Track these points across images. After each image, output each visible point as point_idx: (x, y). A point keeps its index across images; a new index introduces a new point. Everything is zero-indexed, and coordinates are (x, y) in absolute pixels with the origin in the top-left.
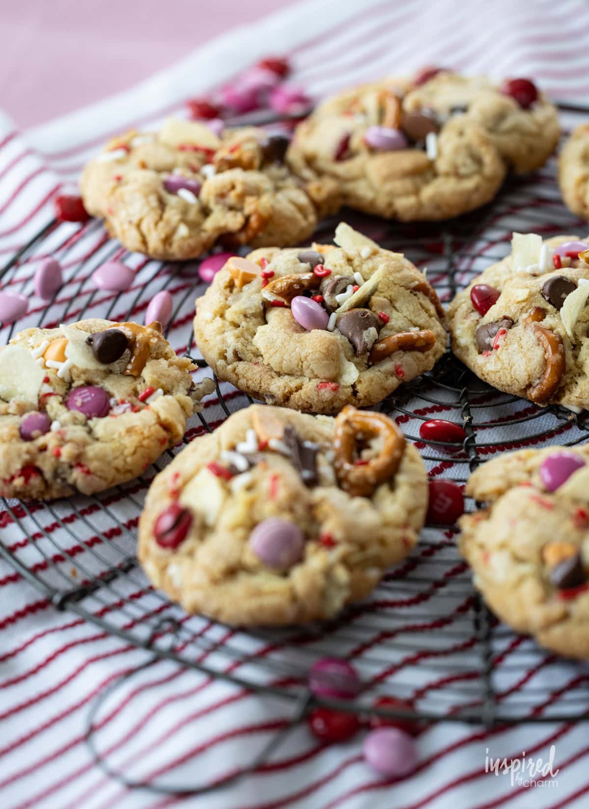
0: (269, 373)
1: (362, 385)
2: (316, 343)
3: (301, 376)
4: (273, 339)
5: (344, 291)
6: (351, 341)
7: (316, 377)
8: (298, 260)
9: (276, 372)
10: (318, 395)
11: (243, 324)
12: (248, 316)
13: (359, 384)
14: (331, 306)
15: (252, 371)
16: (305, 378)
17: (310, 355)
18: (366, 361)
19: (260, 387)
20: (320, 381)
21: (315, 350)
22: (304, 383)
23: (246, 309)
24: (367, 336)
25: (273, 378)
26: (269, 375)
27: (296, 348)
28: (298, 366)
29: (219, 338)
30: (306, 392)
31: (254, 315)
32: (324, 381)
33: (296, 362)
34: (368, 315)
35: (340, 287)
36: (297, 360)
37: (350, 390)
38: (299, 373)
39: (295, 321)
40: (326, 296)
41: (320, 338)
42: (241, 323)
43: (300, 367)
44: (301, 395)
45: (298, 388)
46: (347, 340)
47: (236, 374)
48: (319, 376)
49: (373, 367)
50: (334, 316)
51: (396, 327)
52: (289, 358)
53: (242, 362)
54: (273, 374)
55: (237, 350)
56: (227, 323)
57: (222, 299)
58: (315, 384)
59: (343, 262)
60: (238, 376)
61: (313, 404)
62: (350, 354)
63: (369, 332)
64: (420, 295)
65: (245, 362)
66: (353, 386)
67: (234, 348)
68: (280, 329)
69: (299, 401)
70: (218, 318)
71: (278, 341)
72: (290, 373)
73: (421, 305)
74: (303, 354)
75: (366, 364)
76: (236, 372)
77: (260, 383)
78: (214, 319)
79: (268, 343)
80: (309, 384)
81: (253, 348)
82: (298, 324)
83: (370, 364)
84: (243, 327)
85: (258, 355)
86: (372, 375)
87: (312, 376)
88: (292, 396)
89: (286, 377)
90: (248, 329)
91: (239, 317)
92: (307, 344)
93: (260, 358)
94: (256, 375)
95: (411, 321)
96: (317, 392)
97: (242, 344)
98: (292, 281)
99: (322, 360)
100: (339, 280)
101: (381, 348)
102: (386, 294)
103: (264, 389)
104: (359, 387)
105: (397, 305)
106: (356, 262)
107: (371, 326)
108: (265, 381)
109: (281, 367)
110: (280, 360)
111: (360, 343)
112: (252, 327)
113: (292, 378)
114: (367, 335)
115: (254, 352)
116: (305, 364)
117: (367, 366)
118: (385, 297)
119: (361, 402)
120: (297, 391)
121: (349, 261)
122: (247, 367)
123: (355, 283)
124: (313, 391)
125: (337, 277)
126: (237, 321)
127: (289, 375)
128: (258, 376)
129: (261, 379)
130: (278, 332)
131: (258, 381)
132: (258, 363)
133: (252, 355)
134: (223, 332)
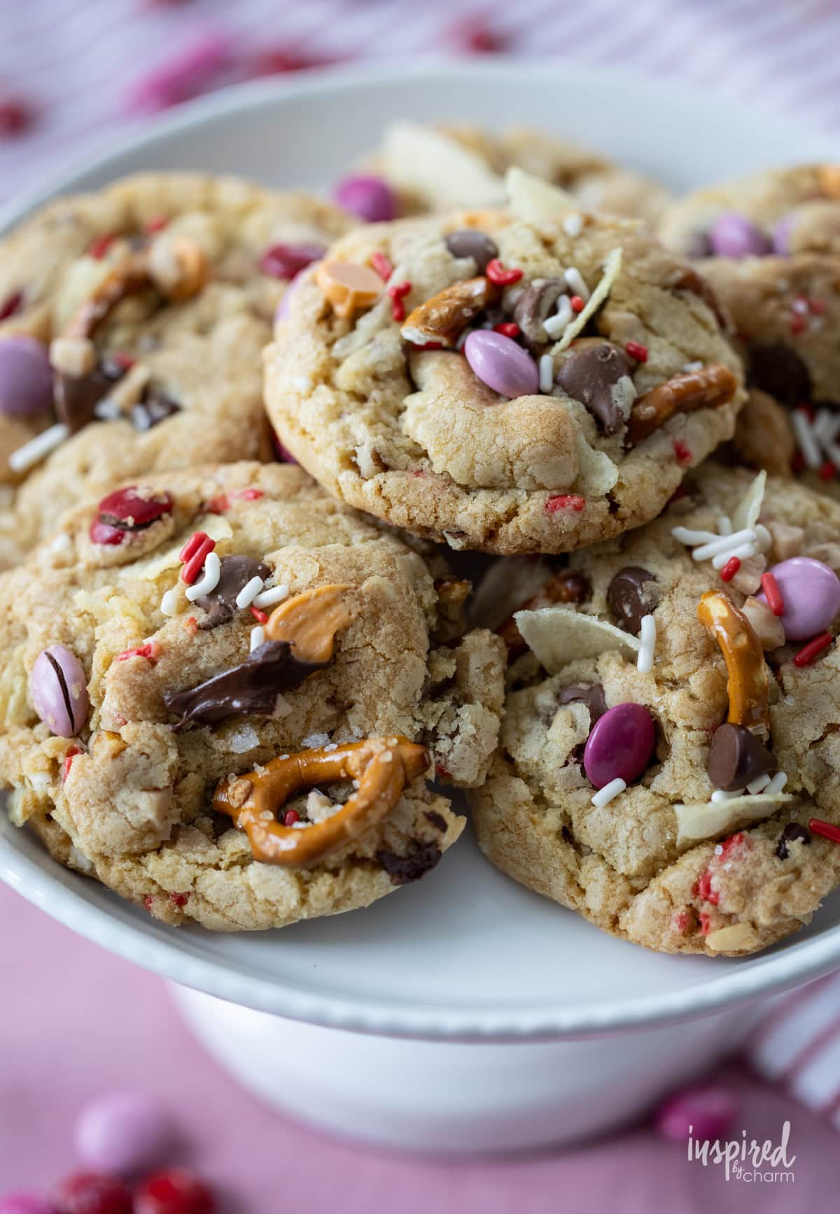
0: (448, 490)
1: (625, 492)
2: (534, 425)
3: (510, 487)
4: (445, 423)
5: (554, 310)
6: (590, 409)
7: (541, 487)
8: (449, 256)
9: (459, 485)
10: (550, 524)
11: (375, 394)
12: (381, 377)
13: (621, 491)
14: (537, 343)
15: (416, 489)
16: (519, 493)
17: (527, 449)
18: (621, 443)
19: (437, 517)
20: (548, 494)
21: (535, 439)
22: (520, 502)
23: (375, 365)
24: (620, 396)
25: (457, 498)
26: (449, 493)
27: (495, 438)
28: (504, 471)
29: (334, 428)
30: (527, 519)
31: (390, 375)
32: (555, 493)
33: (501, 464)
34: (613, 355)
35: (546, 304)
36: (503, 461)
37: (605, 504)
38: (506, 484)
39: (477, 380)
40: (525, 324)
41: (539, 413)
42: (369, 392)
43: (508, 473)
44: (518, 527)
45: (512, 514)
46: (583, 408)
47: (384, 498)
48: (545, 485)
49: (634, 451)
50: (546, 361)
51: (663, 368)
52: (487, 458)
53: (390, 473)
54: (456, 490)
55: (378, 451)
56: (345, 397)
57: (321, 347)
58: (541, 501)
59: (538, 250)
60: (389, 500)
61: (542, 540)
62: (593, 434)
63: (622, 388)
64: (688, 295)
65: (398, 472)
66: (610, 496)
67: (372, 447)
68: (456, 401)
69: (515, 539)
70: (323, 388)
71: (457, 426)
72: (488, 484)
73: (694, 315)
74: (512, 449)
75: (622, 448)
76: (384, 492)
77: (436, 512)
78: (313, 389)
79: (440, 432)
80: (530, 502)
81: (407, 443)
82: (482, 384)
83: (630, 446)
84: (375, 401)
85: (419, 454)
86: (640, 470)
87: (533, 486)
88: (502, 530)
89: (482, 494)
90: (385, 404)
91: (364, 383)
92: (515, 428)
93: (423, 459)
94: (424, 496)
95: (682, 350)
96: (547, 518)
97: (385, 437)
98: (457, 303)
99: (551, 456)
100: (544, 289)
101: (647, 414)
102: (631, 304)
103: (445, 522)
104: (620, 497)
105: (654, 322)
106: (561, 247)
107: (621, 375)
108: (444, 507)
109: (473, 477)
110: (468, 465)
111: (610, 410)
112: (393, 398)
113: (496, 494)
114: (619, 392)
115: (408, 449)
116: (518, 466)
117: (623, 452)
118: (630, 311)
119: (627, 523)
120: (508, 521)
121: (547, 244)
122: (404, 482)
123: (570, 292)
124: (540, 515)
125: (538, 284)
126: (360, 387)
127: (485, 488)
128: (429, 498)
129: (436, 503)
130: (453, 408)
131: (431, 509)
132: (422, 471)
133: (409, 457)
134: (339, 416)
